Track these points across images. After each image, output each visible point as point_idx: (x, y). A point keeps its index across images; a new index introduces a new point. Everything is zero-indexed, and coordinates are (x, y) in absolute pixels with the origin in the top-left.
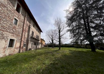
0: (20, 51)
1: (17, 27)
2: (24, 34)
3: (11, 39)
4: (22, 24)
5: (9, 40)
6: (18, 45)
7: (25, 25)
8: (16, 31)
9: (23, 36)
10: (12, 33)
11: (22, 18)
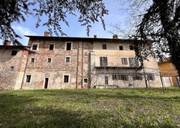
0: (77, 87)
1: (70, 63)
2: (79, 67)
3: (65, 76)
4: (76, 57)
5: (63, 77)
6: (74, 80)
7: (80, 57)
8: (69, 67)
9: (80, 70)
10: (65, 70)
11: (75, 51)
